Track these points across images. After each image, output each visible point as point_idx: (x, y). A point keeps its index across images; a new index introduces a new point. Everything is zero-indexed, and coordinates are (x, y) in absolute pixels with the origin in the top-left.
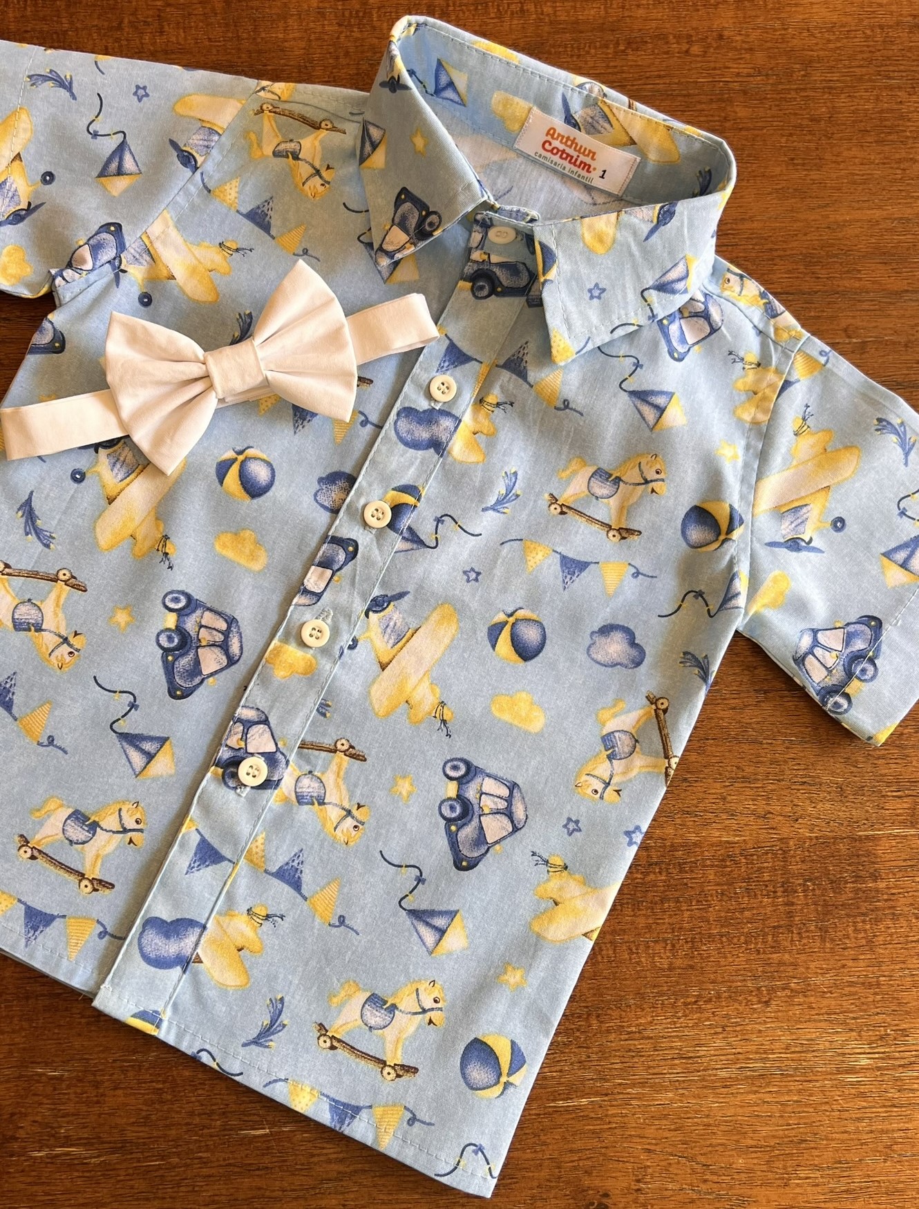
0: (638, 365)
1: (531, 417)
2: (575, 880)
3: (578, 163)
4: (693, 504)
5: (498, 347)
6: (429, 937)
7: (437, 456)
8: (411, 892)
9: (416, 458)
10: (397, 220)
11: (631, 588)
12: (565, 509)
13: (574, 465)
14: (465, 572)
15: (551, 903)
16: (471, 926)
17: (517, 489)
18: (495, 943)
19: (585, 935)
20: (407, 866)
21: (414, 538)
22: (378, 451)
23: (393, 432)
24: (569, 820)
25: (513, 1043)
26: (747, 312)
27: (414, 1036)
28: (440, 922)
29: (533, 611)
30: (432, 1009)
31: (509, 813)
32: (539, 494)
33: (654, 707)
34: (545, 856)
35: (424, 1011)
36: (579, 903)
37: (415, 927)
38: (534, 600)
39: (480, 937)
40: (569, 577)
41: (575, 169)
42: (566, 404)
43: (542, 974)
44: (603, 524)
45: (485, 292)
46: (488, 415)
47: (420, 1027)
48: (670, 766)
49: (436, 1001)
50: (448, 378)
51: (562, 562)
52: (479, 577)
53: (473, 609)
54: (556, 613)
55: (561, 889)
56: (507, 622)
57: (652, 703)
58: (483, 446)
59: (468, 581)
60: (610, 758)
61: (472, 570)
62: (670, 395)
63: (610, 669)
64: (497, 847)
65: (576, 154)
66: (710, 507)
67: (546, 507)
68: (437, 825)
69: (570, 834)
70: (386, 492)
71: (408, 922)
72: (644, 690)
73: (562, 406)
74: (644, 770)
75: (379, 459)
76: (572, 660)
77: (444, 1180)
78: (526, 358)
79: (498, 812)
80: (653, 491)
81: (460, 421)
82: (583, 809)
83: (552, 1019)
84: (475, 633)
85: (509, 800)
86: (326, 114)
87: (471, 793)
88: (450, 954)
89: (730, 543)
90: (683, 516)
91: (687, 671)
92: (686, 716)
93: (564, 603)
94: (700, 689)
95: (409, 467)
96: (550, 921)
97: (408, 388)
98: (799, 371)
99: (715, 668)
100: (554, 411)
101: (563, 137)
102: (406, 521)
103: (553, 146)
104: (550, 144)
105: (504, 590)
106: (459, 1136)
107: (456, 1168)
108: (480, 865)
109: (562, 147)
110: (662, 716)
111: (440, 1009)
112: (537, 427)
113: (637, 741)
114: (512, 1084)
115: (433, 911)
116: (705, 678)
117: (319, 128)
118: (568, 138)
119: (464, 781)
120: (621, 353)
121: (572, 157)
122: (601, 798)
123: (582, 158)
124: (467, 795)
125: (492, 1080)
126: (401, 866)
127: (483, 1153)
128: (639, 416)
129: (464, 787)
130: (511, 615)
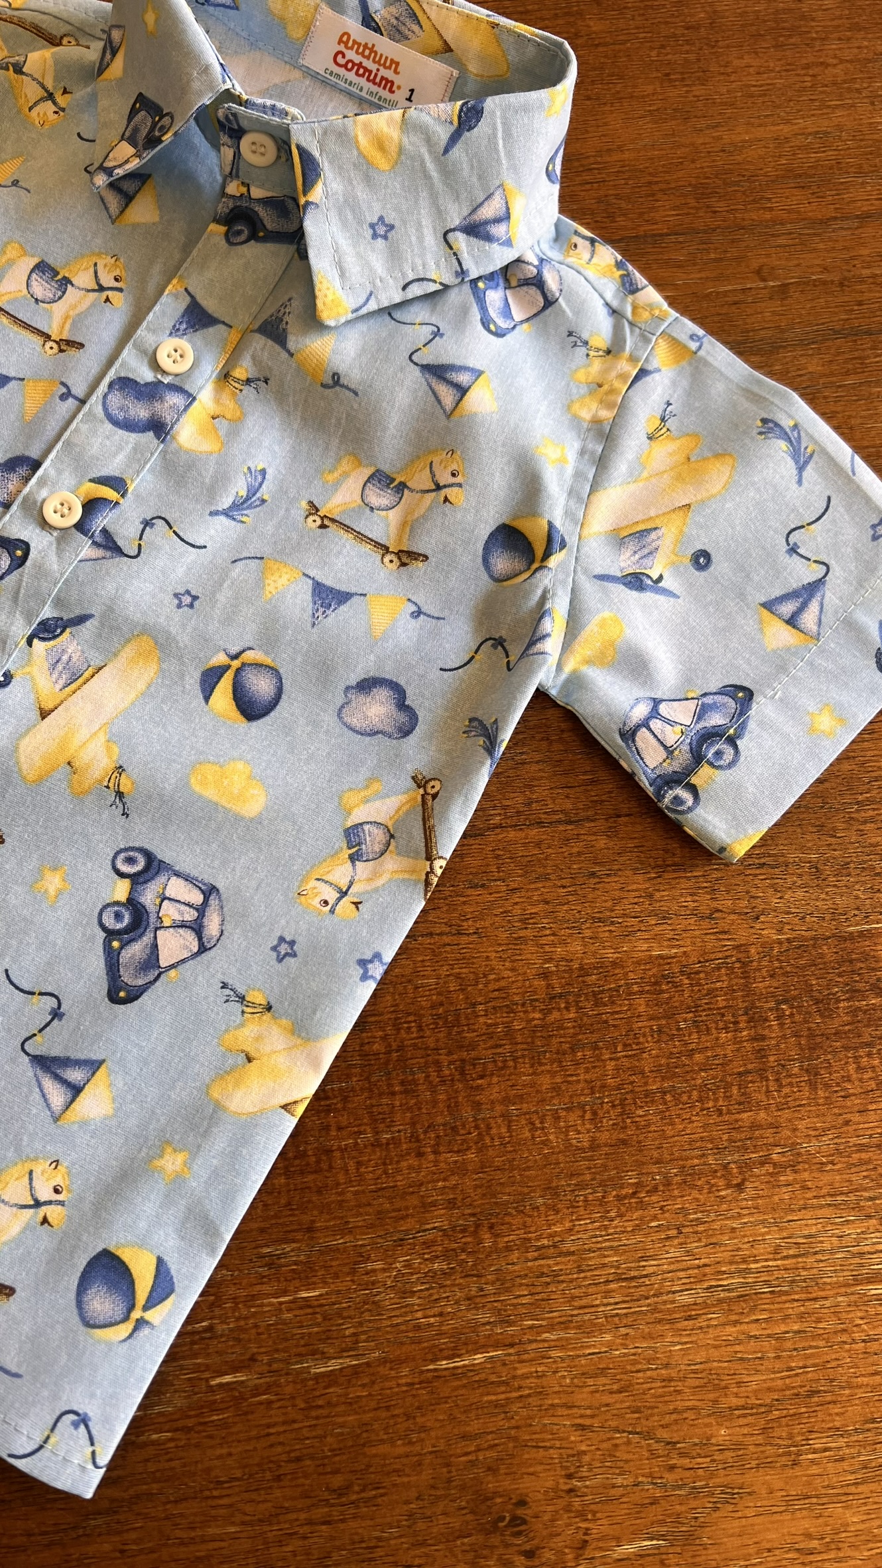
0: (437, 333)
1: (291, 399)
2: (280, 1026)
3: (378, 80)
4: (500, 522)
5: (255, 309)
6: (57, 1096)
7: (156, 441)
8: (40, 1031)
9: (127, 443)
10: (127, 134)
11: (408, 631)
12: (326, 522)
13: (345, 465)
14: (176, 595)
15: (241, 1058)
16: (120, 1085)
17: (264, 492)
18: (153, 1112)
19: (285, 1107)
20: (41, 994)
21: (109, 544)
22: (76, 430)
23: (100, 407)
24: (282, 939)
25: (160, 1261)
26: (595, 284)
27: (17, 1241)
28: (75, 1075)
29: (267, 653)
30: (50, 1203)
31: (197, 928)
32: (294, 501)
33: (421, 791)
34: (241, 990)
35: (38, 1204)
36: (281, 1060)
37: (38, 1081)
38: (270, 636)
39: (134, 1101)
40: (321, 610)
41: (375, 89)
42: (336, 379)
43: (215, 1162)
44: (377, 545)
45: (243, 237)
46: (234, 394)
47: (27, 1228)
48: (432, 871)
49: (57, 1191)
50: (184, 344)
51: (314, 590)
52: (196, 603)
53: (181, 645)
54: (299, 659)
55: (259, 1038)
56: (228, 667)
57: (419, 787)
58: (222, 433)
59: (179, 606)
60: (353, 858)
61: (188, 592)
62: (479, 374)
63: (368, 739)
64: (173, 973)
65: (376, 66)
66: (524, 526)
67: (302, 519)
68: (92, 938)
69: (280, 960)
70: (80, 484)
71: (30, 1074)
72: (410, 768)
73: (330, 382)
74: (396, 876)
75: (75, 440)
76: (316, 724)
77: (20, 1464)
78: (286, 318)
79: (183, 925)
80: (446, 500)
81: (194, 399)
82: (303, 926)
83: (223, 1229)
84: (182, 677)
85: (202, 910)
86: (70, 27)
87: (148, 898)
88: (84, 1123)
89: (545, 571)
90: (486, 537)
91: (469, 742)
92: (460, 801)
93: (311, 645)
94: (482, 763)
95: (115, 455)
96: (237, 1084)
97: (128, 354)
98: (660, 357)
99: (506, 735)
100: (321, 389)
101: (359, 45)
102: (102, 521)
103: (347, 58)
104: (344, 56)
105: (228, 620)
106: (55, 1397)
107: (41, 1447)
108: (145, 997)
109: (357, 59)
110: (430, 803)
111: (62, 1203)
112: (299, 414)
113: (392, 836)
114: (147, 1323)
115: (68, 1059)
116: (490, 749)
117: (60, 44)
118: (366, 46)
119: (141, 880)
120: (418, 321)
121: (370, 72)
122: (332, 911)
123: (384, 72)
124: (142, 900)
125: (119, 1314)
126: (33, 993)
127: (87, 1427)
128: (433, 399)
129: (140, 888)
130: (235, 657)
